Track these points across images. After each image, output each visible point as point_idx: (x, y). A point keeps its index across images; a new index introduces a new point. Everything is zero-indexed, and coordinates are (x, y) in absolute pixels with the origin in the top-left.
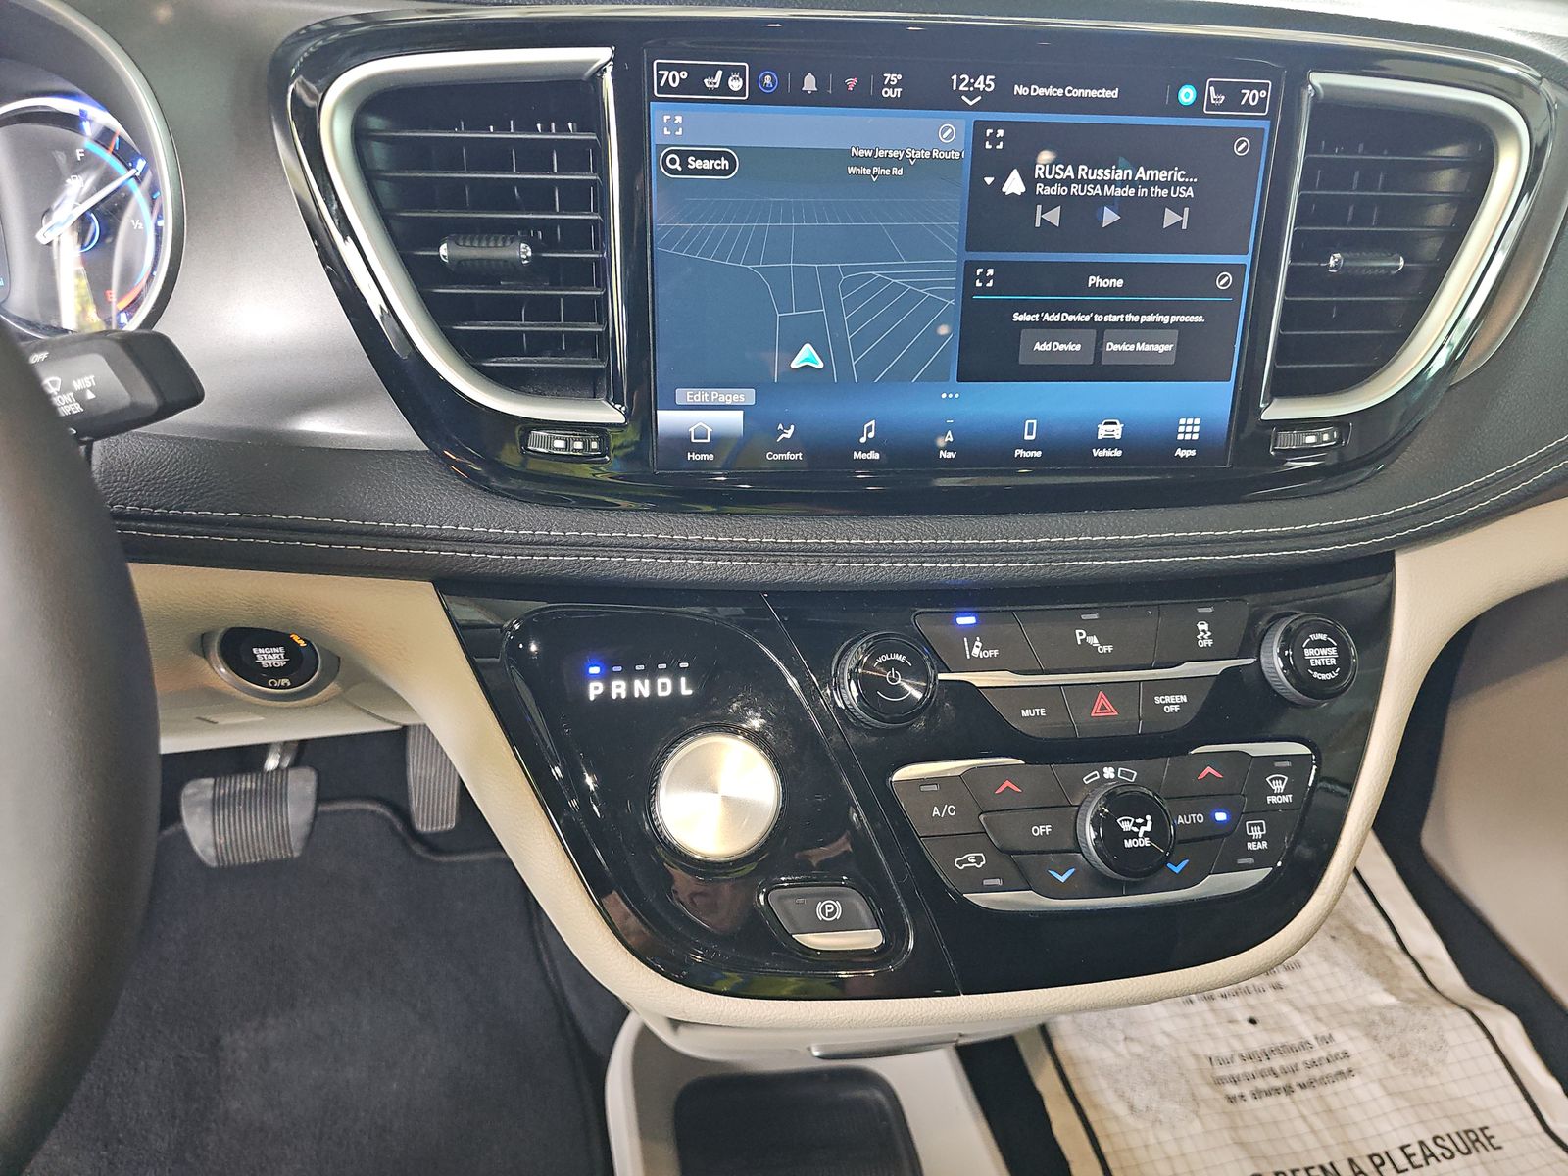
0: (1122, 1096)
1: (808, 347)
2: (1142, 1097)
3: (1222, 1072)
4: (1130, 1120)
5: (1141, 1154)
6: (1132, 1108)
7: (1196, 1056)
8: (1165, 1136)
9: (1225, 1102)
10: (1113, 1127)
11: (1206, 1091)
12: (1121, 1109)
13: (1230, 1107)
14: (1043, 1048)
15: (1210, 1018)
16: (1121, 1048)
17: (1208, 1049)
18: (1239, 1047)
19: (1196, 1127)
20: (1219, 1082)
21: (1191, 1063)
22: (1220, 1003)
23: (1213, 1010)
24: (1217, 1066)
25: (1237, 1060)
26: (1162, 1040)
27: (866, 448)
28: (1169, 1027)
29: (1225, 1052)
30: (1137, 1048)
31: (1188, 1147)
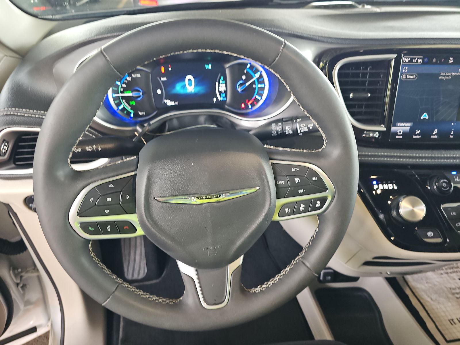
0: (429, 296)
1: (425, 114)
2: (434, 297)
3: (454, 291)
4: (432, 302)
5: (436, 310)
6: (432, 299)
7: (446, 287)
8: (442, 306)
9: (456, 299)
10: (428, 304)
11: (450, 296)
12: (429, 300)
13: (457, 300)
14: (405, 284)
15: (448, 278)
16: (426, 285)
17: (449, 286)
18: (457, 286)
19: (450, 304)
20: (453, 294)
21: (446, 289)
22: (450, 275)
23: (449, 276)
24: (452, 290)
25: (457, 289)
26: (436, 283)
27: (434, 135)
28: (438, 280)
29: (454, 287)
30: (430, 285)
31: (448, 309)
